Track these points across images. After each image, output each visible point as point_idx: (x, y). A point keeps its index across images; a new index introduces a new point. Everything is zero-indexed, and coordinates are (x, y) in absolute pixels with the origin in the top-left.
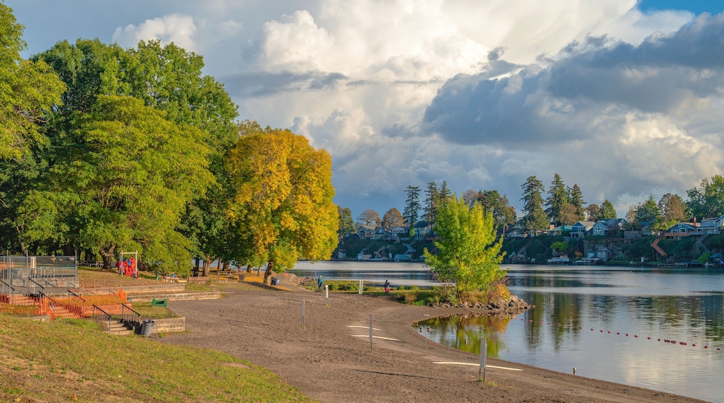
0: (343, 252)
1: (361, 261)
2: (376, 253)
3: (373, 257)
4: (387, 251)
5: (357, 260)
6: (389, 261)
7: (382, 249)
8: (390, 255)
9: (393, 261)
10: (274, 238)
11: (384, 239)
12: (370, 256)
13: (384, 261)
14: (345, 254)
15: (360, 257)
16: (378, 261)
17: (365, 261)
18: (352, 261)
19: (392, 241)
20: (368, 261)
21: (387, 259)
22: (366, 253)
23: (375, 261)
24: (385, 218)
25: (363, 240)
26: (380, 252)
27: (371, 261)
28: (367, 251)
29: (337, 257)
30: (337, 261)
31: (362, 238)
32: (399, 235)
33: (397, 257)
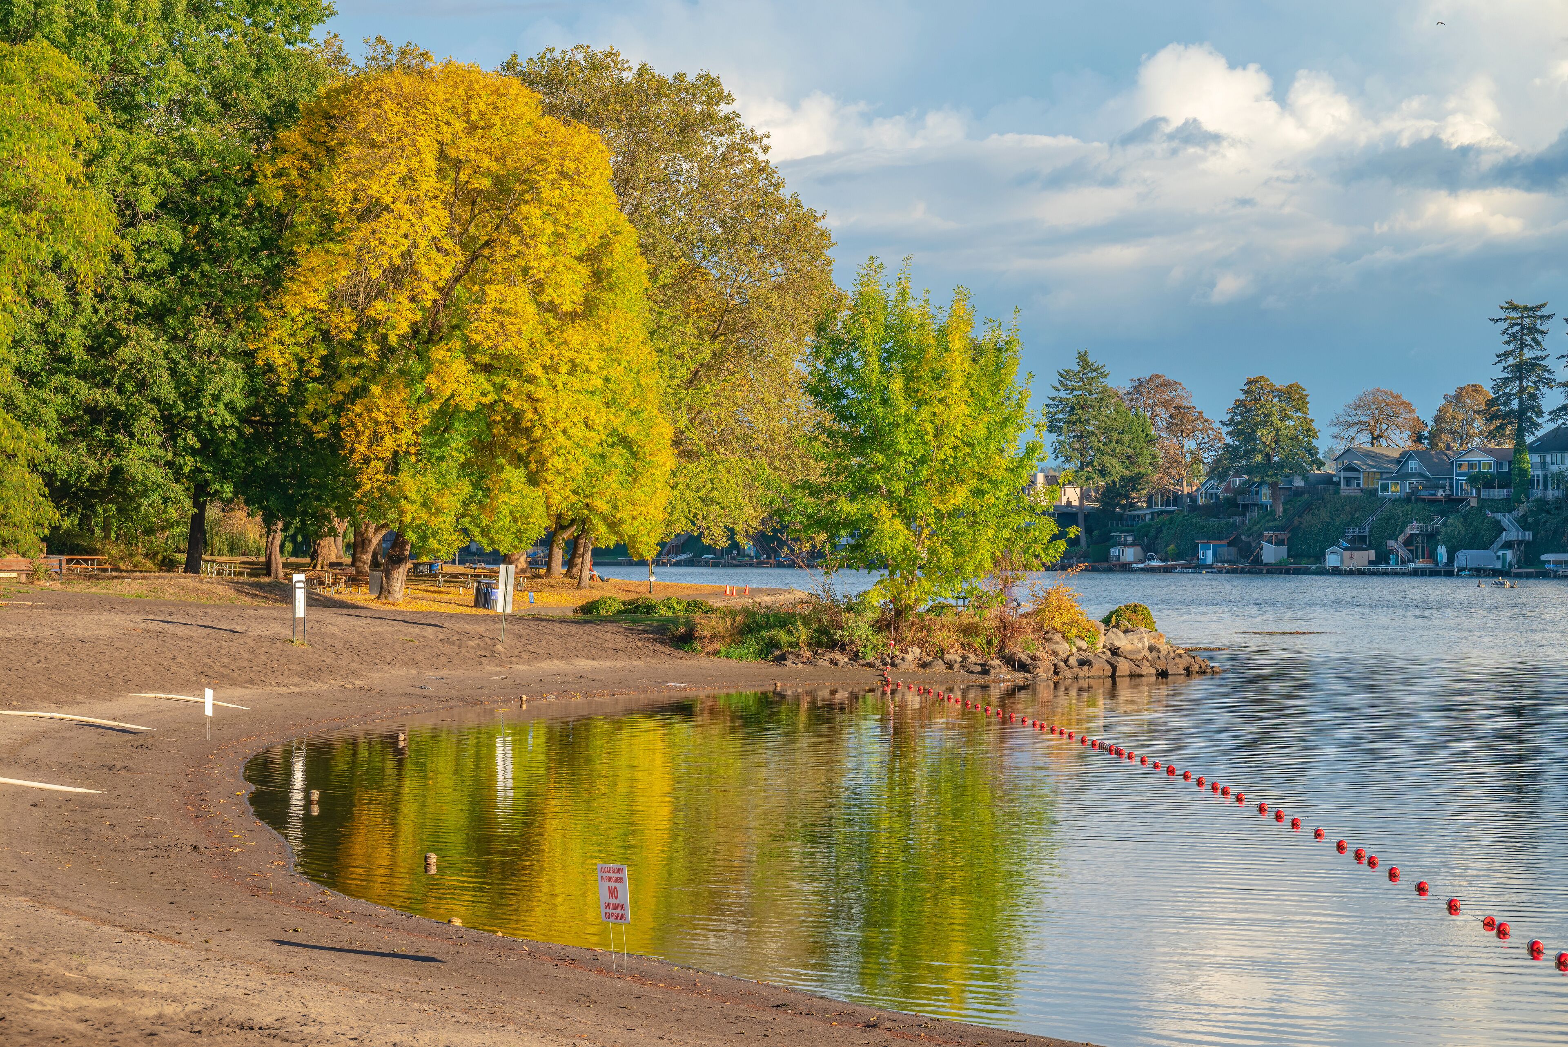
0: (1280, 543)
1: (1336, 572)
2: (1391, 544)
3: (1382, 557)
4: (1431, 538)
5: (1323, 572)
6: (1434, 573)
7: (1414, 528)
8: (1442, 552)
9: (1449, 574)
10: (407, 436)
11: (1424, 494)
12: (1371, 554)
13: (1416, 573)
14: (1285, 549)
15: (1332, 559)
16: (1396, 574)
17: (1351, 573)
18: (1307, 572)
19: (1453, 502)
20: (1361, 573)
21: (1430, 566)
22: (1358, 543)
23: (1386, 574)
24: (1438, 419)
25: (1351, 500)
26: (1407, 543)
27: (1374, 573)
28: (1362, 539)
29: (1258, 560)
30: (1252, 572)
31: (1345, 491)
32: (1473, 479)
33: (1463, 557)
